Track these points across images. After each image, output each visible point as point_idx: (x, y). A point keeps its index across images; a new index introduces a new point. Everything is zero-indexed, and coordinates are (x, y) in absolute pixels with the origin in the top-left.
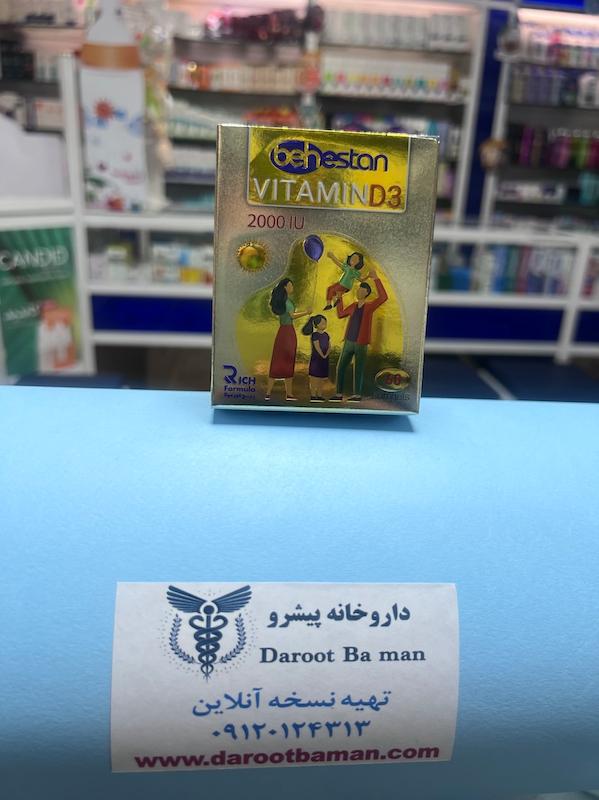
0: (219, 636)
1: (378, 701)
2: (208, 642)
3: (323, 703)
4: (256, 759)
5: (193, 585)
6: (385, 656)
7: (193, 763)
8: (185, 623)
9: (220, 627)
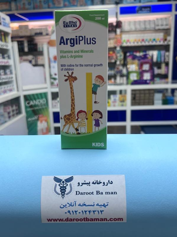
0: (66, 188)
1: (105, 205)
2: (63, 190)
3: (92, 205)
4: (76, 220)
5: (59, 176)
6: (107, 193)
7: (61, 221)
8: (58, 185)
9: (66, 186)
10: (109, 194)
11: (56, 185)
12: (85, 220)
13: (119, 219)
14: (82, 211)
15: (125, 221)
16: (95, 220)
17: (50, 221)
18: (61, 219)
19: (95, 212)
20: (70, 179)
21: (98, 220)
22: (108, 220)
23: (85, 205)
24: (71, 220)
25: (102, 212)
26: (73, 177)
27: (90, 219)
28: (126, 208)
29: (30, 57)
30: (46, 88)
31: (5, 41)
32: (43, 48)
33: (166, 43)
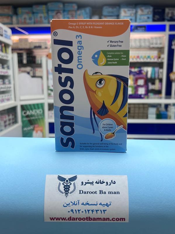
0: (70, 187)
1: (108, 204)
2: (67, 188)
3: (95, 205)
4: (79, 220)
5: (63, 175)
6: (110, 193)
7: (63, 220)
8: (62, 184)
9: (70, 185)
10: (112, 193)
11: (60, 184)
12: (88, 219)
13: (121, 219)
14: (85, 210)
15: (127, 221)
16: (98, 219)
17: (52, 220)
18: (63, 218)
19: (97, 211)
20: (74, 179)
21: (100, 219)
22: (111, 220)
23: (88, 204)
24: (74, 219)
25: (105, 211)
26: (76, 176)
27: (92, 219)
28: (128, 208)
29: (28, 69)
30: (43, 99)
31: (6, 52)
32: (41, 61)
33: (160, 60)
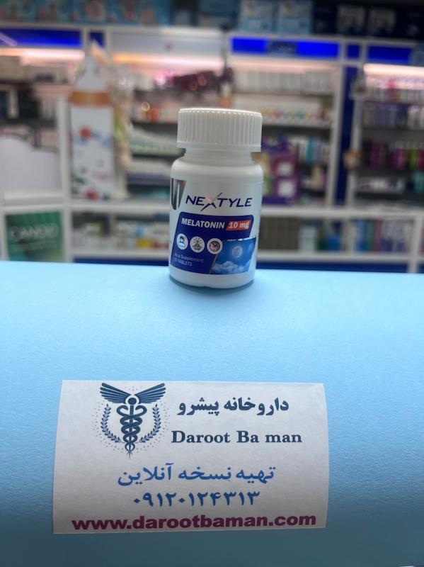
0: (140, 421)
1: (265, 476)
2: (131, 427)
5: (120, 382)
6: (270, 439)
7: (118, 527)
8: (113, 412)
9: (140, 415)
10: (279, 441)
11: (108, 410)
12: (199, 523)
13: (304, 520)
14: (191, 495)
15: (321, 523)
16: (231, 522)
17: (81, 528)
18: (118, 522)
19: (230, 498)
24: (153, 523)
27: (213, 522)
33: (324, 124)
